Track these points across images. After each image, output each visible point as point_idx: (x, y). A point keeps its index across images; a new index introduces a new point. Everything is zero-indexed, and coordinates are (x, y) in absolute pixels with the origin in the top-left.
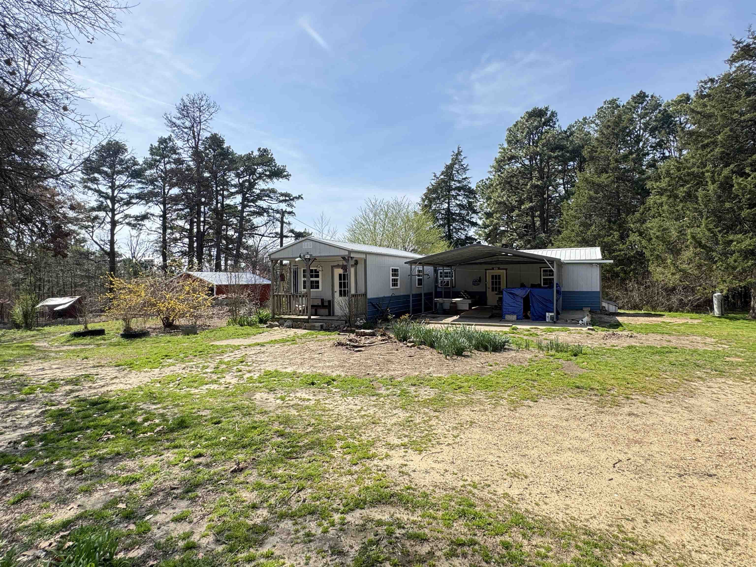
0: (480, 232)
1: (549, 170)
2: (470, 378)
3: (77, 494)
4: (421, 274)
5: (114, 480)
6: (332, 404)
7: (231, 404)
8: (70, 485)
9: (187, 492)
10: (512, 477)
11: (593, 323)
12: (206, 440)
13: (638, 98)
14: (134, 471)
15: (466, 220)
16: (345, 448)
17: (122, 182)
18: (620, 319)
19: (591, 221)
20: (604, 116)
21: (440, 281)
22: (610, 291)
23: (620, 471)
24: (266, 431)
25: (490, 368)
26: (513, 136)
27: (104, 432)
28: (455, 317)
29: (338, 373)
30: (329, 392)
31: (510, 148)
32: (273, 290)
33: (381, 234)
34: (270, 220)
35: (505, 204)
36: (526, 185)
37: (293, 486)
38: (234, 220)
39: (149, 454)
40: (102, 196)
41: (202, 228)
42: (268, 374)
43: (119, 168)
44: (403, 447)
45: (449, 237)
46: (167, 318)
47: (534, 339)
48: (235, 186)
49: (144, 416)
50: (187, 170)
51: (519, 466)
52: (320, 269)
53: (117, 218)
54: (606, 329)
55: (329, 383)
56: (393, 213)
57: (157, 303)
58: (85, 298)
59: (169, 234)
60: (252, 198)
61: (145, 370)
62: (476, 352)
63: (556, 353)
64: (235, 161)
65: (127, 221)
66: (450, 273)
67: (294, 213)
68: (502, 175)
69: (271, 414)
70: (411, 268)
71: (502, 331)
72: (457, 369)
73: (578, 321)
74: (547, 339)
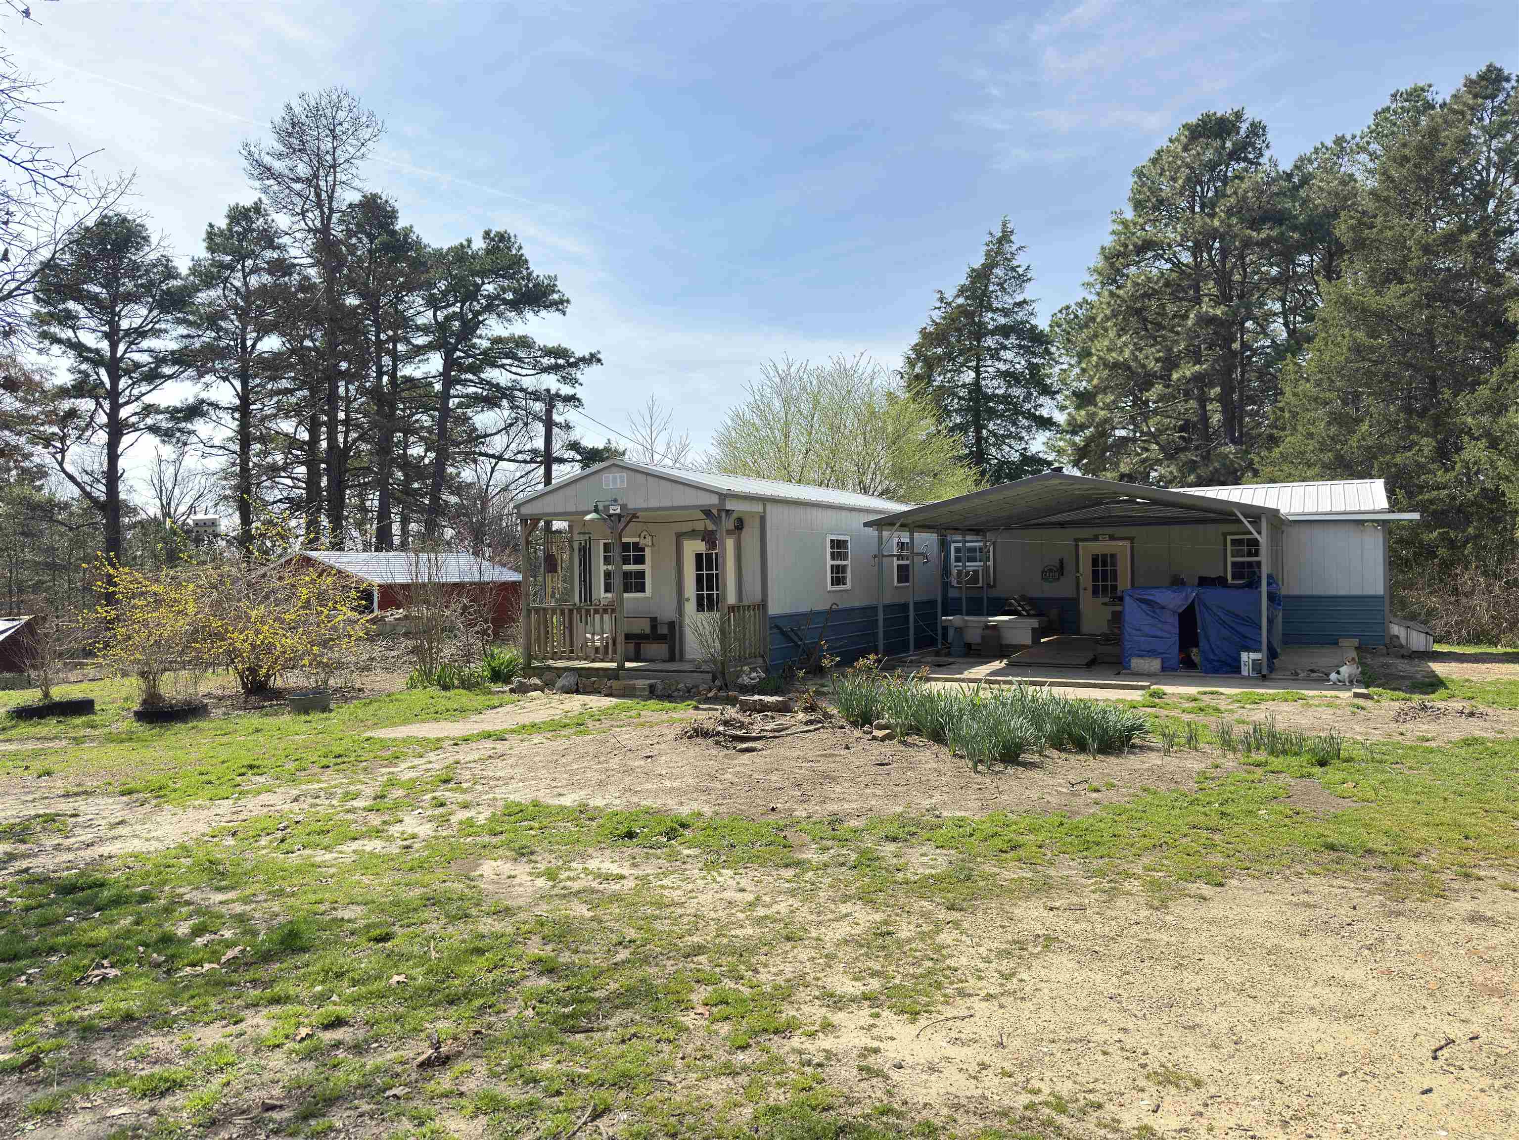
0: (1061, 444)
1: (1245, 277)
2: (1040, 822)
3: (25, 1120)
4: (905, 553)
5: (120, 1084)
6: (679, 887)
7: (419, 891)
8: (6, 1096)
9: (306, 1117)
10: (1160, 1083)
11: (1368, 678)
12: (354, 983)
13: (1484, 83)
14: (170, 1062)
15: (1023, 413)
16: (716, 1005)
17: (136, 323)
18: (1439, 668)
19: (1358, 410)
20: (1393, 133)
21: (955, 572)
22: (1411, 595)
23: (1452, 1069)
24: (510, 961)
25: (1095, 795)
26: (1150, 188)
27: (93, 960)
28: (997, 665)
29: (695, 806)
30: (673, 856)
31: (1141, 221)
32: (527, 595)
33: (804, 451)
34: (517, 419)
35: (1129, 368)
36: (1185, 317)
37: (579, 1104)
38: (425, 418)
39: (206, 1019)
40: (86, 359)
41: (341, 439)
42: (515, 812)
43: (128, 285)
44: (868, 1003)
45: (978, 456)
46: (253, 671)
47: (1211, 720)
48: (425, 330)
49: (196, 920)
50: (302, 288)
51: (1178, 1055)
52: (648, 541)
53: (124, 413)
54: (1402, 695)
55: (671, 834)
56: (832, 398)
57: (227, 631)
58: (44, 619)
59: (257, 455)
60: (470, 360)
61: (196, 803)
62: (1055, 753)
63: (1272, 759)
64: (424, 264)
65: (149, 421)
66: (981, 549)
67: (579, 400)
68: (1121, 292)
69: (522, 916)
70: (880, 538)
71: (1123, 701)
72: (1004, 797)
73: (1328, 675)
74: (1243, 722)
